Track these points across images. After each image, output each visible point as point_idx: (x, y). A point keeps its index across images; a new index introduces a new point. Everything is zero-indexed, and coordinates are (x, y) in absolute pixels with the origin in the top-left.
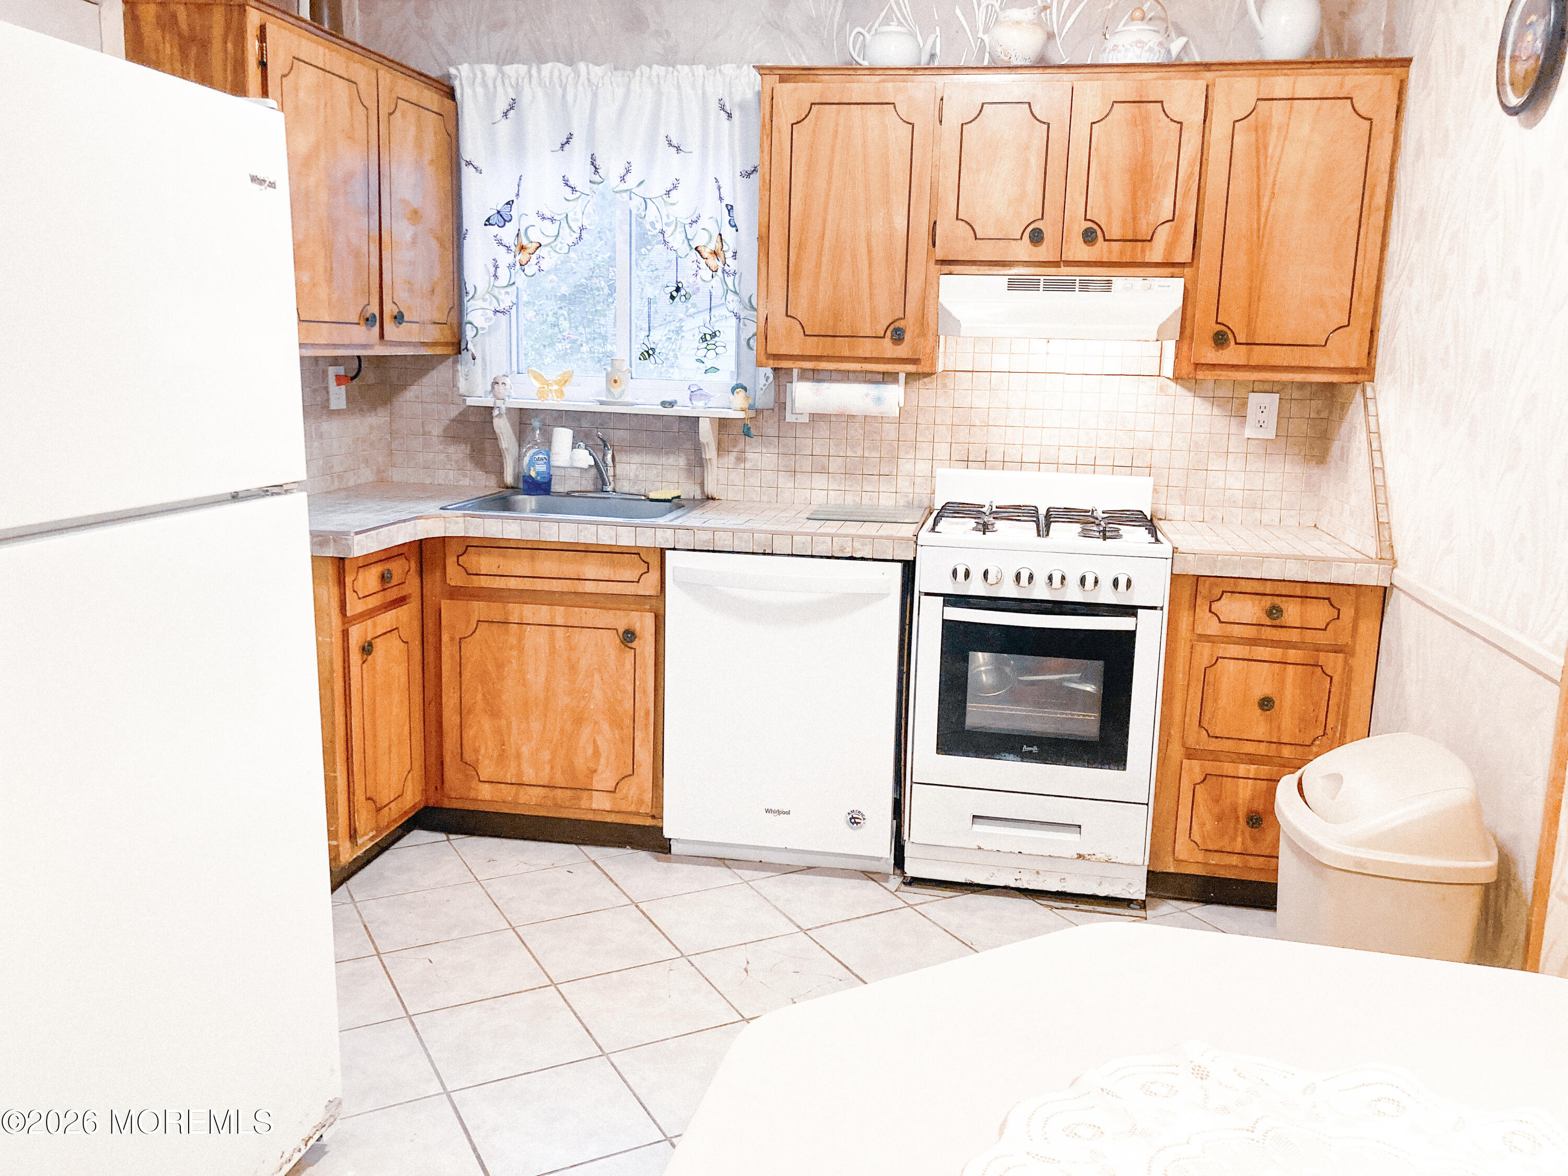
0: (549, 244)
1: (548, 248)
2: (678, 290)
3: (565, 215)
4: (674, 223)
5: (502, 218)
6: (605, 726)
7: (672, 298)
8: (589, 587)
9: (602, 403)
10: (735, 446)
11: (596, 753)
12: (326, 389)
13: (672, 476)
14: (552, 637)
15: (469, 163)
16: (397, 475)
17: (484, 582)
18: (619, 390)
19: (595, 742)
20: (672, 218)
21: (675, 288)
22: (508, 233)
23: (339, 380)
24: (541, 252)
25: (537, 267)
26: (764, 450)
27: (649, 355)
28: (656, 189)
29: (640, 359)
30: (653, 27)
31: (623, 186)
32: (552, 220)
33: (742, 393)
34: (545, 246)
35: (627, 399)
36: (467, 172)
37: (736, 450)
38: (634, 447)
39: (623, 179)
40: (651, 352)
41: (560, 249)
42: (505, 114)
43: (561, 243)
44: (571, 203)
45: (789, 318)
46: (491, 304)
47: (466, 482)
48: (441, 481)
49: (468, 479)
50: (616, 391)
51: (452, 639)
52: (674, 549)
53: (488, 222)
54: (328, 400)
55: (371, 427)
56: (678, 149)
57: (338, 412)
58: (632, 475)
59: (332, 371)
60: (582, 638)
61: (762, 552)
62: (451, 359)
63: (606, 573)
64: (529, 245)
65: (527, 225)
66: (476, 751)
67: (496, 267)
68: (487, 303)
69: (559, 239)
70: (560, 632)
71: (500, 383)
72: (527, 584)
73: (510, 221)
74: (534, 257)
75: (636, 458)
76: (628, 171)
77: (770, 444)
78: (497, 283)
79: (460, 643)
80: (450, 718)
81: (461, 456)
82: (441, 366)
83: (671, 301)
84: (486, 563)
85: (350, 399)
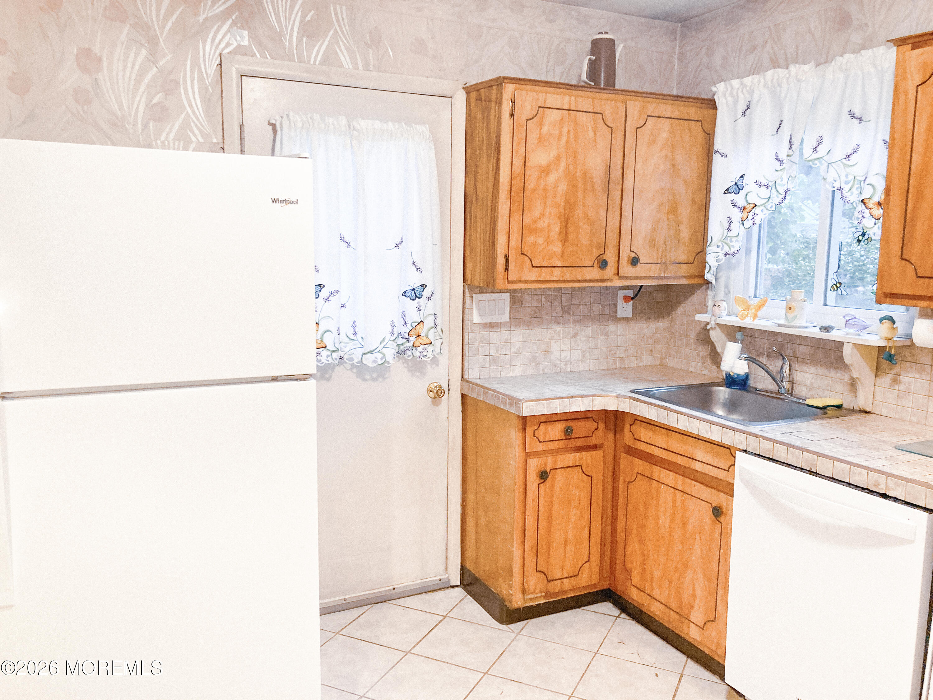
0: (763, 204)
1: (763, 208)
2: (863, 234)
3: (774, 182)
4: (852, 181)
5: (738, 188)
6: (700, 576)
7: (859, 241)
8: (698, 466)
9: (780, 325)
10: (891, 369)
11: (694, 594)
12: (615, 305)
13: (839, 387)
14: (675, 496)
15: (717, 151)
16: (670, 363)
17: (642, 447)
18: (793, 315)
19: (694, 585)
20: (851, 177)
21: (861, 233)
22: (740, 199)
23: (627, 299)
24: (757, 210)
25: (752, 222)
26: (917, 376)
27: (837, 288)
28: (839, 154)
29: (831, 290)
30: (855, 23)
31: (815, 156)
32: (767, 186)
33: (887, 324)
34: (759, 206)
35: (797, 323)
36: (716, 158)
37: (892, 372)
38: (812, 361)
39: (815, 150)
40: (838, 285)
41: (771, 208)
42: (744, 113)
43: (771, 203)
44: (779, 172)
45: (903, 262)
46: (722, 249)
47: (706, 372)
48: (692, 370)
49: (707, 370)
50: (790, 316)
51: (624, 481)
52: (745, 451)
53: (727, 191)
54: (616, 312)
55: (657, 329)
56: (860, 119)
57: (625, 319)
58: (809, 383)
59: (621, 294)
60: (691, 503)
61: (809, 469)
62: (704, 287)
63: (708, 458)
64: (748, 206)
65: (749, 191)
66: (632, 563)
67: (730, 223)
68: (720, 249)
69: (770, 200)
70: (679, 494)
71: (717, 305)
72: (664, 455)
73: (742, 189)
74: (750, 214)
75: (812, 369)
76: (820, 143)
77: (924, 371)
78: (730, 234)
79: (628, 484)
80: (621, 535)
81: (705, 353)
82: (698, 291)
83: (858, 244)
84: (644, 433)
85: (636, 312)
